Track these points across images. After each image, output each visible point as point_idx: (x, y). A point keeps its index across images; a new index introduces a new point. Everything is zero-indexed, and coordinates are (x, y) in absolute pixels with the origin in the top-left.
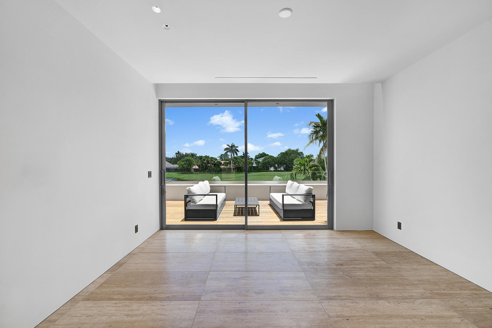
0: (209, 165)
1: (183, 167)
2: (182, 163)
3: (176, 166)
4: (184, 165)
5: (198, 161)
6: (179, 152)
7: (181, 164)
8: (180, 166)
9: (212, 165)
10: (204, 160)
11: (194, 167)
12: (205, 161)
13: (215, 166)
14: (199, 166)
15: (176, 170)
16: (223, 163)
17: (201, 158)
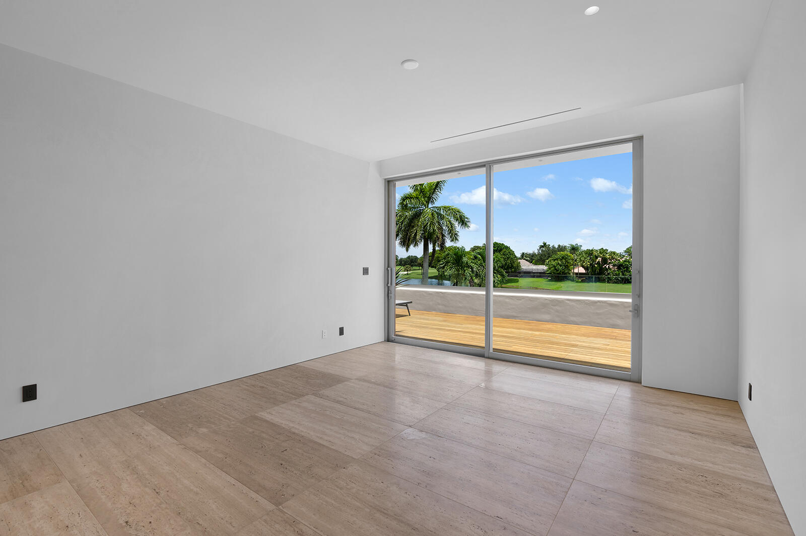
0: (607, 267)
1: (556, 269)
2: (553, 263)
3: (543, 268)
4: (559, 266)
5: (585, 258)
6: (545, 244)
7: (552, 265)
8: (550, 269)
9: (614, 266)
10: (597, 257)
11: (576, 271)
12: (599, 259)
13: (619, 269)
14: (586, 268)
15: (541, 275)
17: (590, 253)
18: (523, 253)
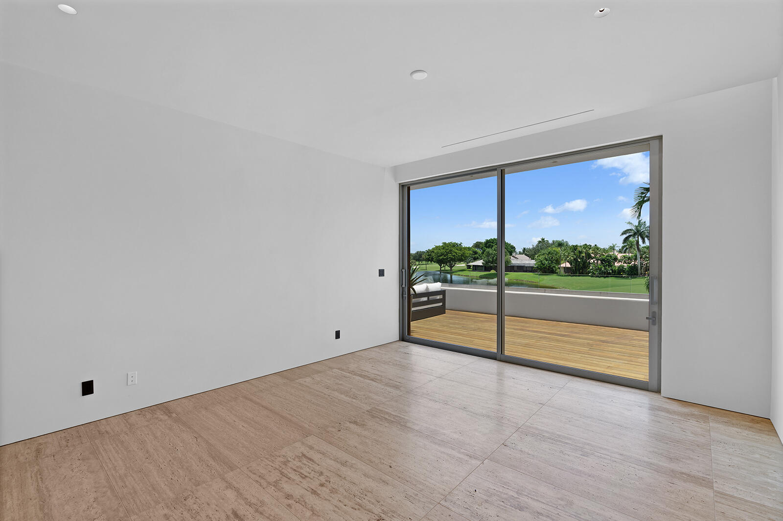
0: (591, 261)
1: (542, 264)
5: (570, 253)
6: (543, 239)
7: (540, 259)
8: (537, 263)
9: (598, 260)
10: (581, 252)
11: (563, 265)
12: (584, 255)
13: (602, 263)
14: (571, 263)
16: (620, 257)
17: (575, 248)
18: (524, 249)
